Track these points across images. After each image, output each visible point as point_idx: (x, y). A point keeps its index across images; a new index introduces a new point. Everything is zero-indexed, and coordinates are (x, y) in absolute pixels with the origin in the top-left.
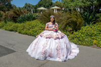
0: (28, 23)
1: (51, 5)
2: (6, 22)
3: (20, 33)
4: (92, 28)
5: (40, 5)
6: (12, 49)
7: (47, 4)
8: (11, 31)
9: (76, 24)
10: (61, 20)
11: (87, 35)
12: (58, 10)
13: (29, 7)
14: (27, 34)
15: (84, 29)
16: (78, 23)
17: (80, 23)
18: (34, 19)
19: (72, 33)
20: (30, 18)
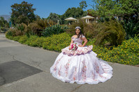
0: (54, 36)
1: (82, 14)
2: (28, 36)
3: (45, 48)
4: (137, 41)
5: (68, 15)
6: (38, 68)
7: (77, 13)
8: (35, 46)
9: (117, 38)
10: (96, 33)
11: (131, 51)
12: (90, 20)
13: (55, 17)
14: (53, 50)
15: (126, 43)
16: (118, 35)
17: (121, 36)
18: (62, 31)
19: (111, 49)
20: (57, 31)
